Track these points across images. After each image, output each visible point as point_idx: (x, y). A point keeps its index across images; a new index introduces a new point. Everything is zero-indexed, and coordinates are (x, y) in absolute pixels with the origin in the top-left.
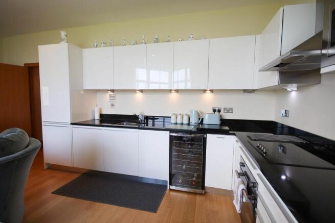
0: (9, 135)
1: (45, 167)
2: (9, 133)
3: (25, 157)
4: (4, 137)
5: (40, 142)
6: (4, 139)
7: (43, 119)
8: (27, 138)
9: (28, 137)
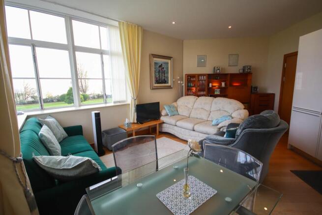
0: (267, 115)
1: (288, 147)
2: (268, 113)
3: (275, 133)
4: (265, 115)
5: (288, 125)
6: (264, 117)
7: (294, 105)
8: (279, 120)
9: (279, 118)
